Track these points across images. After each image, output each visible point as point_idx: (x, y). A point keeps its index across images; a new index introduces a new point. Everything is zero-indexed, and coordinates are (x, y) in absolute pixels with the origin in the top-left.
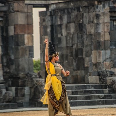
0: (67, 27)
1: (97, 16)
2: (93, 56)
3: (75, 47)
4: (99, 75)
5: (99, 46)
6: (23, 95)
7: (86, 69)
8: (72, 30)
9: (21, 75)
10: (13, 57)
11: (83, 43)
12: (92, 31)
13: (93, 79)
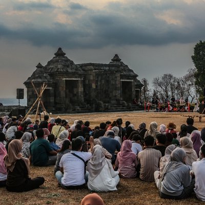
0: (101, 81)
1: (116, 77)
2: (114, 93)
3: (104, 89)
4: (117, 100)
5: (116, 89)
6: (93, 108)
7: (110, 98)
8: (103, 82)
9: (91, 99)
10: (87, 92)
11: (109, 88)
12: (114, 83)
13: (113, 102)
